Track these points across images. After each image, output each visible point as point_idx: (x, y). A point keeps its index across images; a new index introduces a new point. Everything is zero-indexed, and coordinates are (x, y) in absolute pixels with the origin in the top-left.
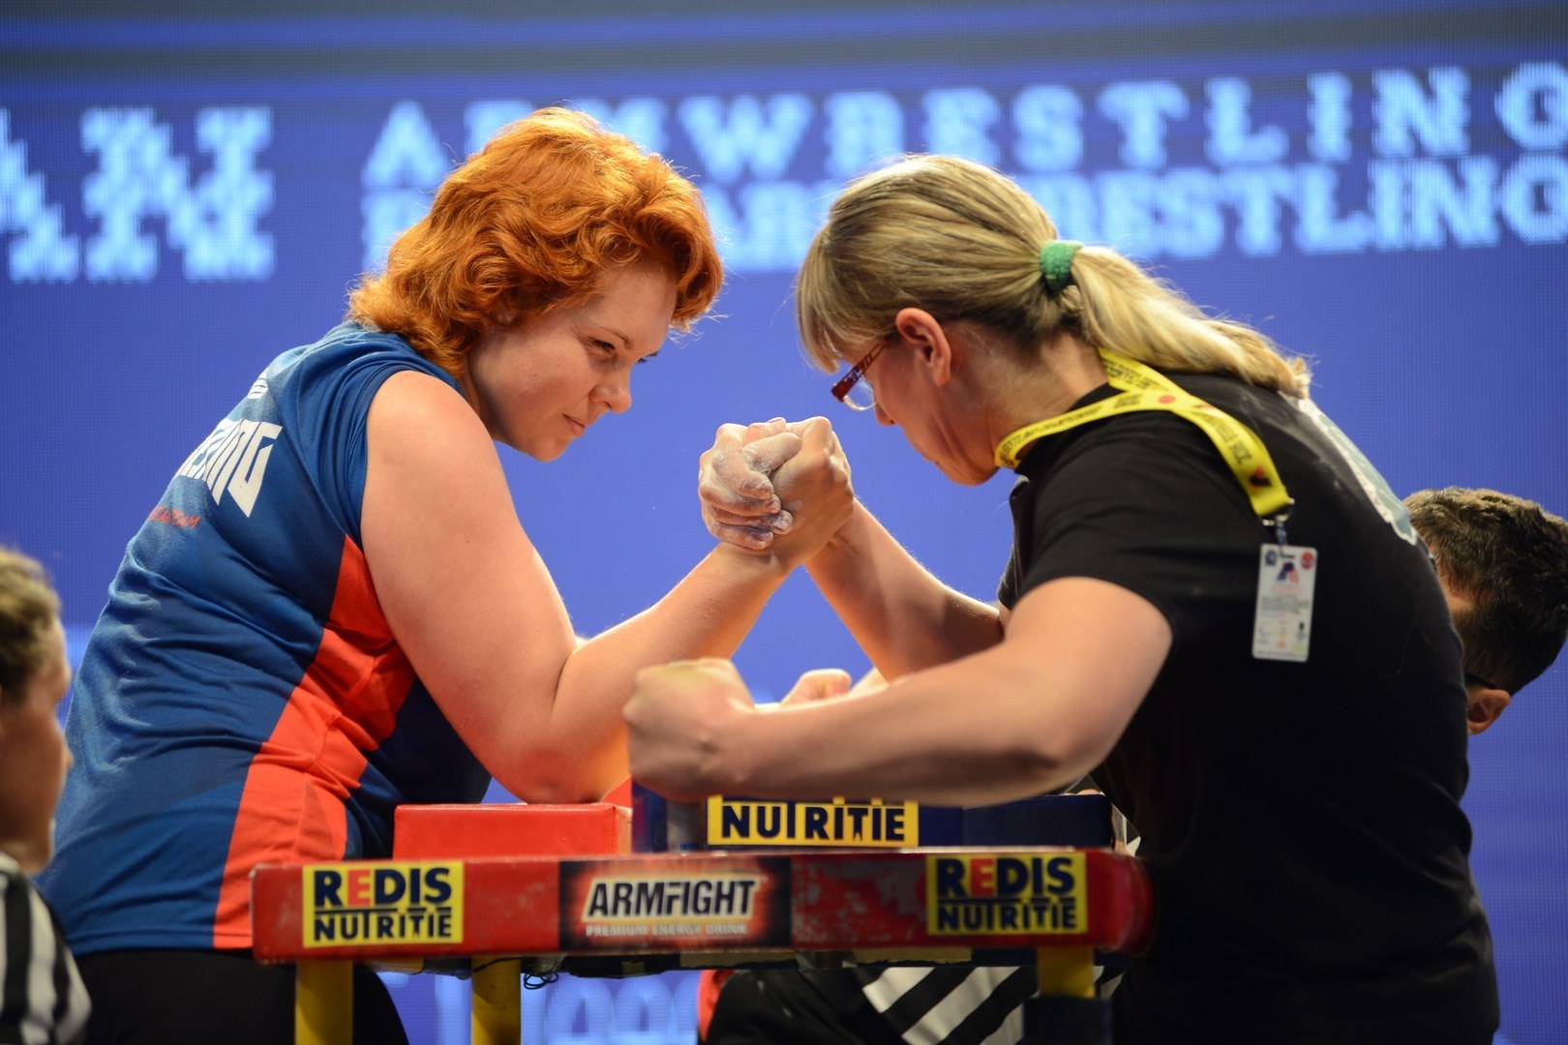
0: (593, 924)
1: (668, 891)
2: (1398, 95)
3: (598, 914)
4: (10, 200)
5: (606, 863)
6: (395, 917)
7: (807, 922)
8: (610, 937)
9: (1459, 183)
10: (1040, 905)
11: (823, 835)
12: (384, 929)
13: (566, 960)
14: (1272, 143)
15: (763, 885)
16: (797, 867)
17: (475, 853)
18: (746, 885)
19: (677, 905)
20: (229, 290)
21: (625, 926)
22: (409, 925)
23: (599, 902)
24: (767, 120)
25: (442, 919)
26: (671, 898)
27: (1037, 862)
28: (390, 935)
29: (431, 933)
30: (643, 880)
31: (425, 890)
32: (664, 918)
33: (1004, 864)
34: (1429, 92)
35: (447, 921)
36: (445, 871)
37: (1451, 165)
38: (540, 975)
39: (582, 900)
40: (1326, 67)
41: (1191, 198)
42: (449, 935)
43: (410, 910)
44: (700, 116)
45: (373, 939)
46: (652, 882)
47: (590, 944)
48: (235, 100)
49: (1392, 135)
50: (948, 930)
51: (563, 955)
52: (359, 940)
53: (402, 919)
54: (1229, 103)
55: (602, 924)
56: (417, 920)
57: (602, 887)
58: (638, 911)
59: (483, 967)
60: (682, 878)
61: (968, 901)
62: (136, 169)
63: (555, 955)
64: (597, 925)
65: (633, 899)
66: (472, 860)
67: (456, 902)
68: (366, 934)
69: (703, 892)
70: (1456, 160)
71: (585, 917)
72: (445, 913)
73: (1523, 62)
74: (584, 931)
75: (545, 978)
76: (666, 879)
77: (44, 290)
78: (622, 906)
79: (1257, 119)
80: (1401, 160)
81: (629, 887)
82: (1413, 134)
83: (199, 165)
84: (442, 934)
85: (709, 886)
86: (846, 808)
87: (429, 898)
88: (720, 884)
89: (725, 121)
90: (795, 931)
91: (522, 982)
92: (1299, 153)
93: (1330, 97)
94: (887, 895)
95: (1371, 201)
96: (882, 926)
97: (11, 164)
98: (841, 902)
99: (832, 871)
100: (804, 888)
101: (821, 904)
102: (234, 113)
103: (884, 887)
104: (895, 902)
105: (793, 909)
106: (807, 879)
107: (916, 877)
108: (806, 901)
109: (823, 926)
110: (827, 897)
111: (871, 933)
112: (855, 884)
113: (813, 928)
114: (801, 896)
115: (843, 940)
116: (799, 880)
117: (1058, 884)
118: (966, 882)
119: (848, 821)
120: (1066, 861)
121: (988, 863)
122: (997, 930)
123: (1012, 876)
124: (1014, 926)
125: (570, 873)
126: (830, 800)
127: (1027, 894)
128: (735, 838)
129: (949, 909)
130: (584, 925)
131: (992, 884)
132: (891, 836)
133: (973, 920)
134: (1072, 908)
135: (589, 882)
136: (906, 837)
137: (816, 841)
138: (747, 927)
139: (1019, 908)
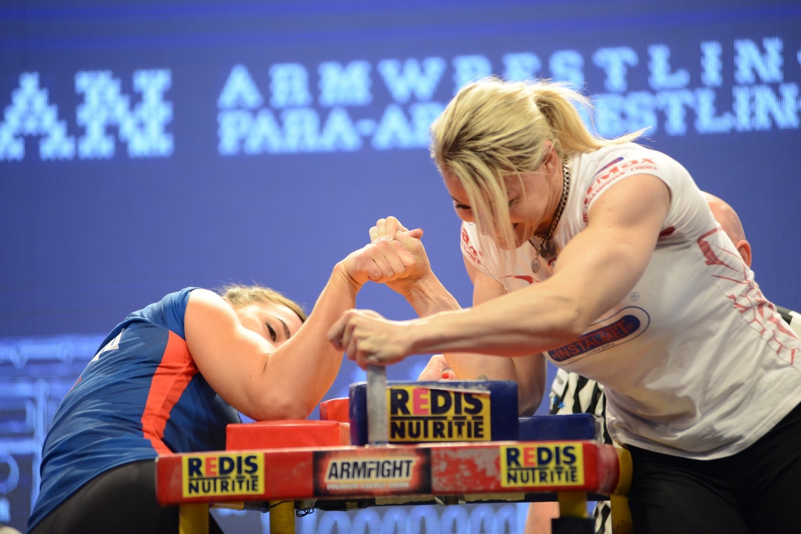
0: (330, 483)
1: (369, 466)
2: (747, 52)
3: (333, 478)
4: (40, 118)
5: (337, 452)
6: (230, 481)
7: (440, 481)
8: (339, 490)
9: (779, 96)
10: (559, 471)
11: (442, 436)
12: (224, 487)
13: (317, 502)
14: (682, 77)
15: (417, 462)
16: (434, 453)
17: (269, 448)
18: (408, 462)
19: (373, 473)
20: (151, 162)
21: (347, 484)
22: (237, 485)
23: (334, 472)
24: (423, 71)
25: (253, 482)
26: (370, 470)
27: (557, 449)
28: (227, 490)
29: (248, 489)
30: (356, 460)
31: (245, 467)
32: (367, 480)
33: (540, 450)
34: (763, 51)
35: (256, 483)
36: (255, 457)
37: (775, 87)
38: (304, 510)
39: (324, 471)
40: (710, 38)
41: (640, 106)
42: (257, 490)
43: (237, 477)
44: (389, 69)
45: (219, 493)
46: (360, 461)
47: (328, 493)
48: (152, 64)
49: (744, 73)
50: (512, 484)
51: (316, 500)
52: (212, 493)
53: (233, 482)
54: (659, 56)
55: (334, 483)
56: (241, 482)
57: (335, 465)
58: (353, 476)
59: (275, 505)
60: (376, 459)
61: (522, 469)
62: (103, 102)
63: (312, 499)
64: (333, 484)
65: (351, 470)
66: (268, 451)
67: (260, 473)
68: (215, 490)
69: (387, 466)
70: (777, 85)
71: (326, 480)
72: (255, 479)
74: (326, 487)
75: (306, 511)
76: (367, 459)
77: (58, 165)
78: (345, 474)
79: (674, 66)
80: (749, 85)
81: (348, 464)
82: (754, 71)
83: (135, 99)
84: (253, 489)
85: (389, 463)
86: (454, 422)
87: (247, 471)
88: (395, 462)
89: (401, 72)
90: (434, 485)
91: (295, 513)
92: (696, 83)
93: (711, 54)
94: (479, 469)
95: (734, 106)
96: (478, 482)
97: (40, 101)
98: (457, 470)
99: (452, 455)
100: (438, 464)
101: (447, 472)
102: (152, 72)
103: (479, 462)
104: (484, 471)
105: (433, 474)
106: (440, 459)
107: (495, 457)
108: (439, 470)
109: (448, 482)
110: (450, 468)
111: (473, 486)
112: (464, 461)
113: (443, 484)
114: (437, 467)
115: (459, 490)
116: (435, 460)
117: (568, 459)
118: (521, 459)
119: (455, 429)
120: (572, 448)
121: (532, 449)
122: (538, 483)
123: (545, 456)
124: (546, 481)
125: (319, 457)
126: (445, 418)
127: (552, 465)
128: (398, 438)
129: (512, 473)
130: (326, 484)
131: (535, 460)
132: (477, 435)
133: (525, 478)
134: (576, 471)
135: (328, 462)
136: (485, 436)
137: (439, 438)
138: (409, 484)
139: (548, 472)
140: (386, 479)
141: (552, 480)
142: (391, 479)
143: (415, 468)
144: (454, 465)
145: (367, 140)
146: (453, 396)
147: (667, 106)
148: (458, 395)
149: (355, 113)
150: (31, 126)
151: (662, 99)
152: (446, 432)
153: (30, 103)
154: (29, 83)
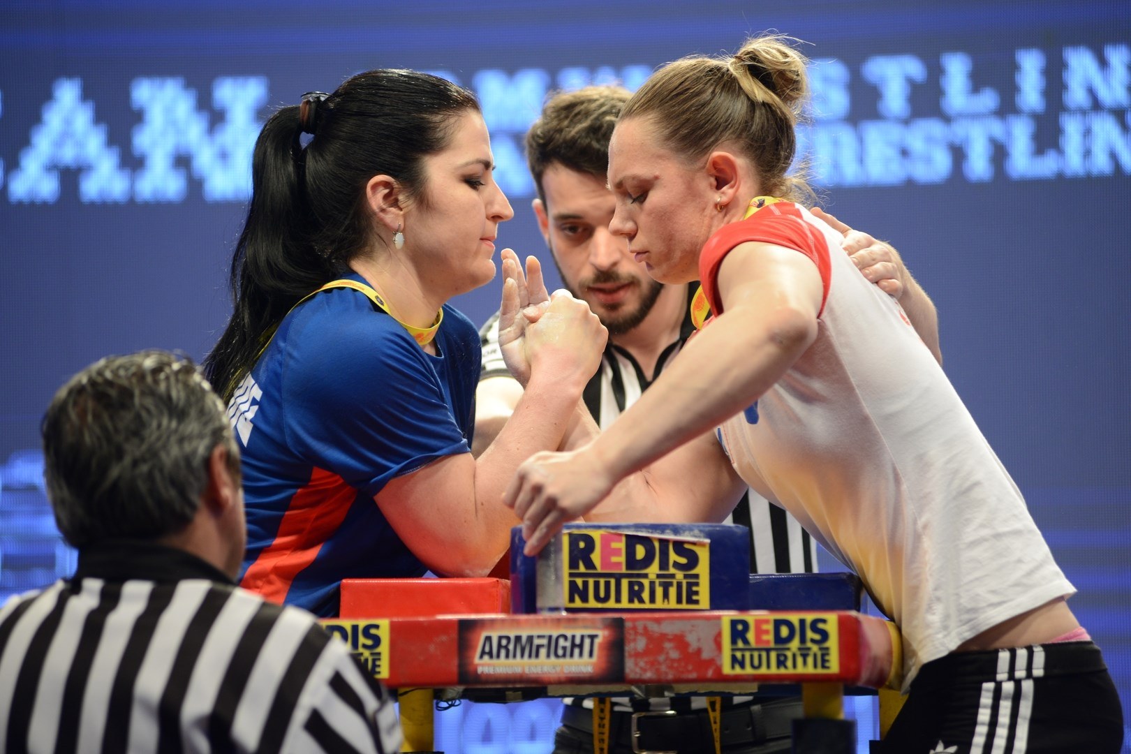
0: (483, 665)
1: (537, 642)
2: (1080, 65)
3: (486, 658)
4: (82, 144)
5: (492, 621)
7: (636, 664)
8: (494, 675)
9: (1125, 127)
10: (804, 653)
11: (641, 601)
13: (465, 690)
14: (988, 100)
15: (604, 637)
16: (628, 625)
17: (397, 615)
18: (592, 637)
19: (543, 651)
21: (506, 667)
23: (487, 649)
25: (374, 660)
26: (539, 647)
27: (802, 622)
30: (518, 633)
31: (362, 640)
32: (533, 660)
33: (778, 624)
34: (1103, 63)
35: (378, 663)
36: (377, 627)
37: (1120, 115)
38: (447, 701)
39: (476, 647)
40: (1029, 43)
41: (929, 140)
42: (379, 672)
44: (573, 80)
46: (524, 635)
47: (478, 679)
48: (240, 69)
49: (1076, 95)
50: (738, 670)
51: (460, 688)
54: (957, 69)
55: (489, 665)
57: (489, 639)
58: (515, 656)
59: (406, 693)
60: (547, 632)
61: (752, 650)
62: (172, 123)
63: (456, 687)
64: (486, 666)
65: (511, 647)
66: (395, 619)
67: (384, 648)
69: (562, 642)
70: (1123, 112)
71: (477, 660)
72: (376, 657)
74: (476, 670)
75: (450, 703)
76: (535, 633)
77: (105, 209)
78: (503, 652)
79: (977, 82)
80: (1083, 112)
81: (508, 638)
82: (1091, 92)
84: (374, 671)
85: (565, 637)
86: (657, 581)
88: (573, 637)
90: (627, 670)
91: (435, 706)
92: (1008, 107)
93: (1030, 66)
94: (694, 645)
95: (1061, 141)
96: (690, 667)
97: (83, 118)
98: (660, 650)
99: (654, 628)
100: (635, 640)
101: (646, 652)
102: (240, 80)
103: (692, 639)
104: (699, 651)
105: (626, 654)
106: (636, 633)
107: (715, 632)
108: (635, 649)
109: (648, 667)
110: (651, 646)
111: (683, 672)
112: (670, 637)
113: (641, 668)
114: (632, 645)
115: (663, 677)
116: (630, 634)
117: (817, 637)
118: (751, 636)
119: (659, 591)
120: (824, 621)
121: (767, 621)
122: (774, 670)
123: (784, 632)
124: (786, 667)
125: (466, 628)
126: (646, 576)
127: (795, 644)
128: (578, 603)
129: (739, 655)
130: (476, 666)
131: (770, 637)
132: (690, 601)
133: (756, 662)
134: (828, 654)
135: (480, 635)
136: (701, 602)
137: (636, 605)
138: (594, 668)
139: (789, 654)
140: (561, 660)
141: (795, 666)
142: (568, 660)
143: (601, 645)
144: (656, 643)
146: (657, 545)
147: (967, 140)
148: (664, 543)
150: (68, 155)
151: (960, 130)
152: (646, 595)
153: (68, 122)
154: (67, 94)
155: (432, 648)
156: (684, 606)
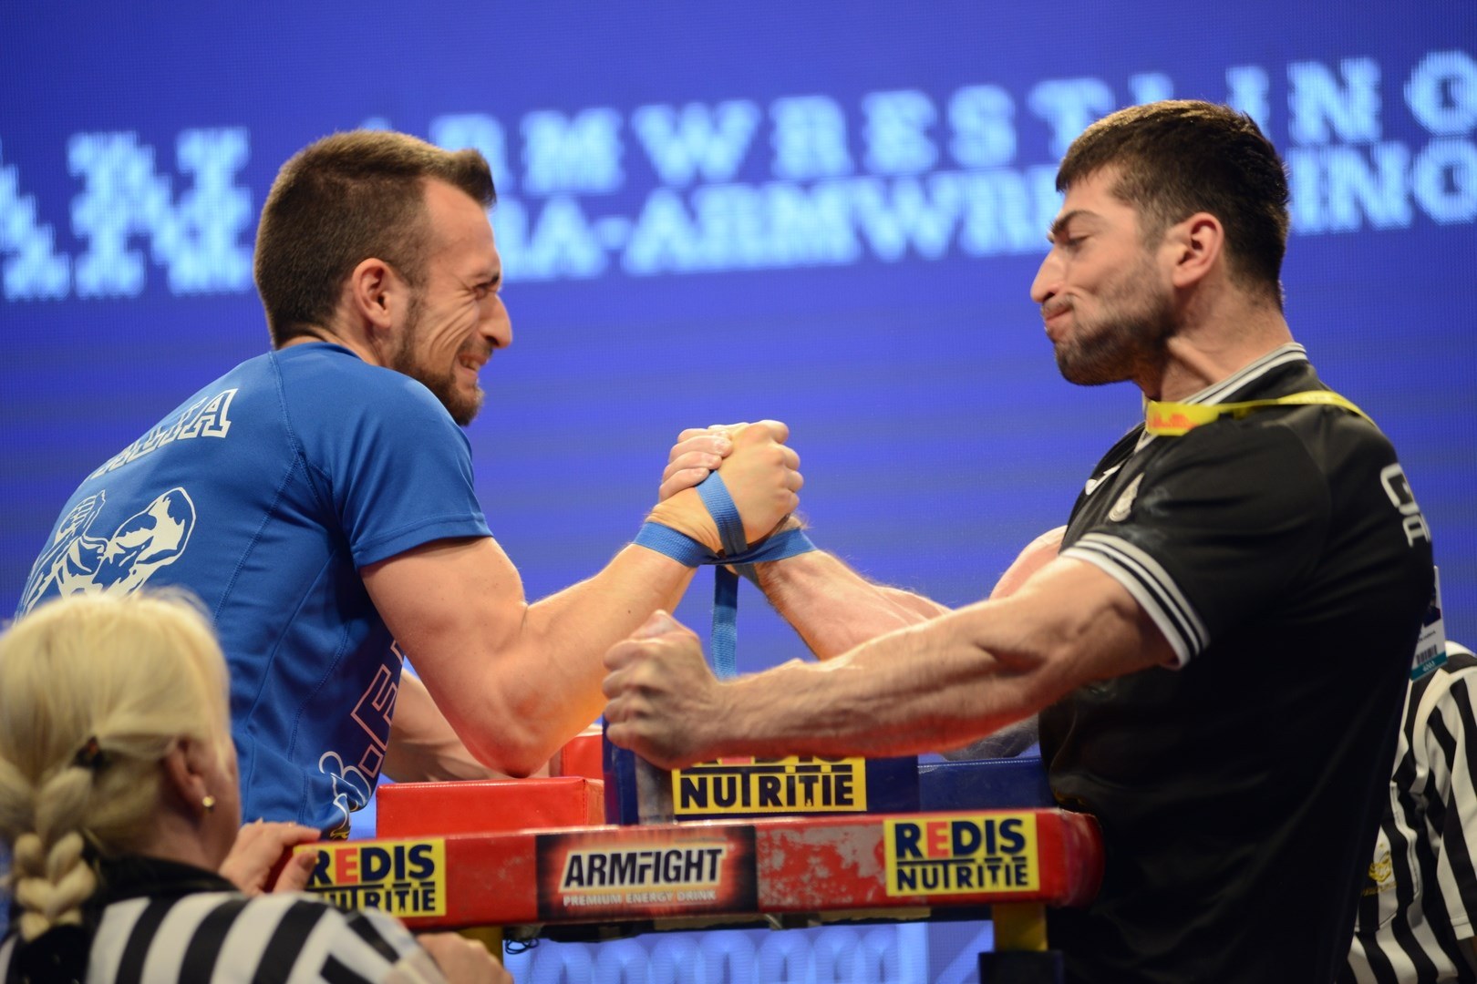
0: (570, 894)
1: (640, 861)
2: (1311, 86)
3: (574, 884)
4: (4, 223)
5: (581, 836)
6: (382, 893)
7: (772, 887)
8: (586, 905)
9: (1372, 166)
10: (993, 865)
11: (776, 803)
12: (371, 904)
13: (545, 928)
15: (729, 852)
16: (761, 835)
17: (454, 831)
18: (714, 853)
19: (649, 874)
20: (212, 303)
21: (601, 895)
22: (395, 900)
23: (575, 873)
24: (716, 126)
25: (426, 893)
26: (644, 868)
27: (989, 824)
29: (416, 908)
30: (615, 851)
31: (409, 866)
32: (637, 886)
33: (958, 828)
34: (1341, 82)
35: (431, 896)
36: (428, 848)
37: (1365, 151)
38: (521, 941)
39: (558, 872)
40: (1243, 60)
42: (433, 909)
43: (395, 886)
46: (624, 852)
47: (567, 913)
48: (213, 118)
49: (1307, 124)
50: (907, 891)
51: (541, 925)
53: (388, 895)
55: (578, 894)
56: (402, 895)
57: (577, 859)
58: (612, 881)
60: (653, 849)
61: (924, 863)
62: (121, 189)
63: (535, 924)
64: (574, 895)
65: (607, 869)
66: (453, 837)
67: (439, 877)
69: (674, 861)
70: (1369, 146)
71: (562, 888)
73: (1430, 51)
74: (562, 902)
76: (638, 849)
77: (38, 309)
78: (596, 876)
80: (1316, 148)
81: (603, 858)
82: (1328, 123)
83: (181, 184)
84: (426, 908)
85: (679, 855)
87: (413, 874)
88: (689, 853)
89: (676, 128)
90: (761, 895)
91: (505, 948)
93: (1248, 91)
94: (848, 859)
96: (844, 889)
97: (4, 188)
98: (804, 867)
99: (795, 838)
100: (770, 855)
101: (786, 870)
102: (212, 133)
103: (844, 851)
104: (855, 867)
105: (759, 874)
106: (771, 846)
107: (876, 841)
108: (771, 867)
109: (788, 889)
110: (791, 863)
111: (834, 896)
112: (817, 850)
113: (779, 892)
114: (767, 861)
115: (808, 903)
116: (764, 847)
117: (1010, 844)
118: (922, 845)
119: (800, 789)
120: (1018, 822)
121: (943, 825)
122: (954, 889)
123: (967, 838)
124: (970, 885)
125: (547, 846)
126: (782, 769)
127: (981, 854)
128: (694, 808)
129: (907, 870)
130: (562, 896)
131: (948, 846)
132: (840, 801)
133: (930, 880)
134: (1024, 866)
135: (565, 854)
136: (855, 802)
137: (770, 808)
138: (716, 893)
139: (974, 867)
140: (674, 885)
141: (981, 883)
142: (682, 884)
143: (724, 862)
144: (798, 858)
145: (615, 257)
149: (593, 206)
152: (782, 795)
155: (502, 874)
156: (833, 807)
